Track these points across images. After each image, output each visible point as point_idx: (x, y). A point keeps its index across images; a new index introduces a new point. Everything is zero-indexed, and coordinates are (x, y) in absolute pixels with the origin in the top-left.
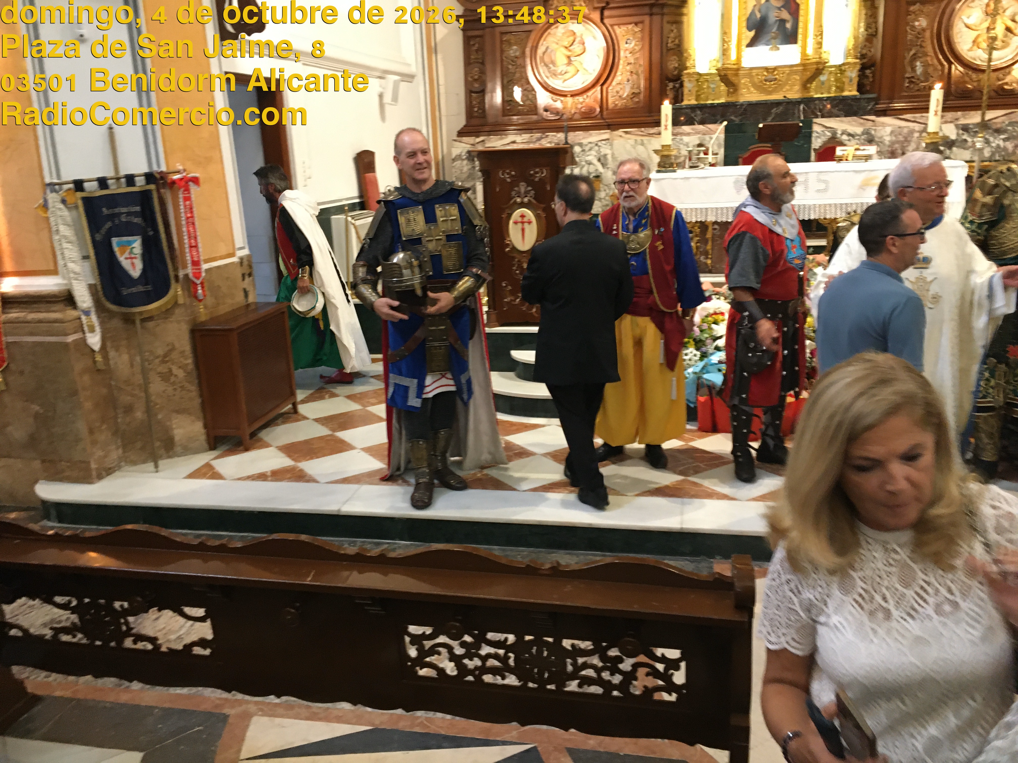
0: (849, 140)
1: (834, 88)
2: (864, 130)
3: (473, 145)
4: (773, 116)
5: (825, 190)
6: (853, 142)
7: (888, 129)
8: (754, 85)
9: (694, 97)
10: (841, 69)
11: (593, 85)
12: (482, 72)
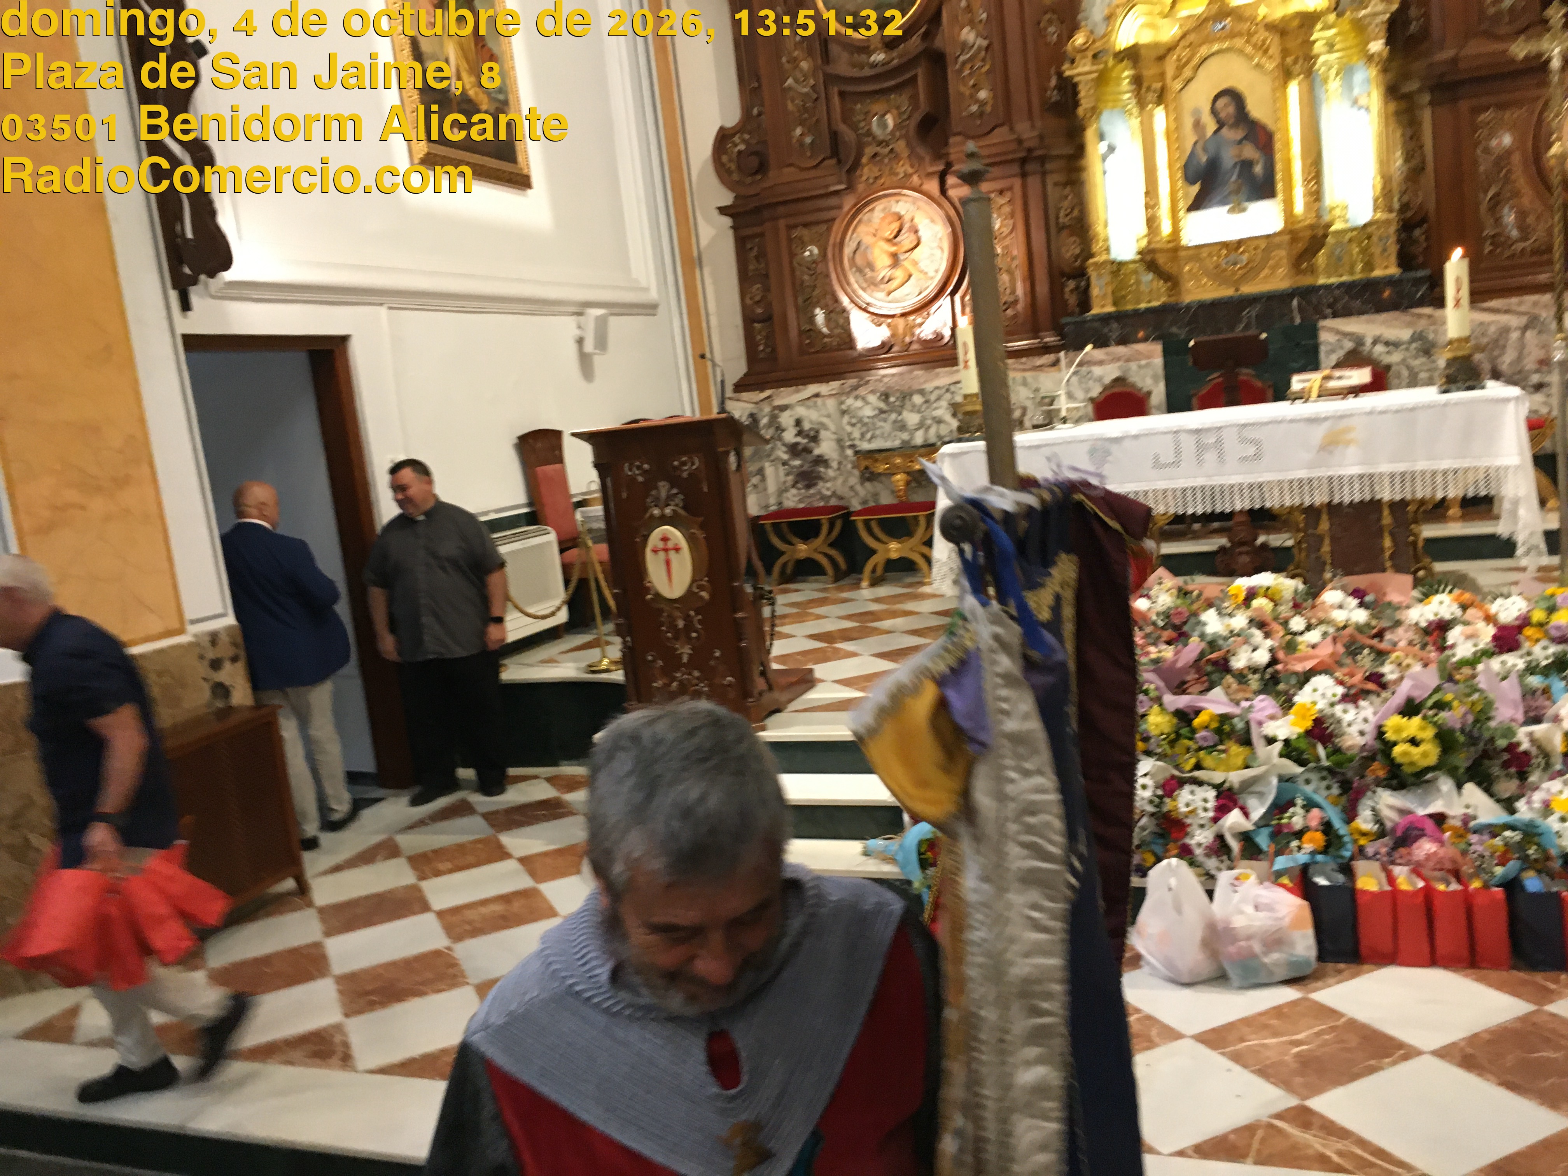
1: (1359, 266)
3: (756, 403)
4: (1245, 321)
5: (1257, 456)
8: (1207, 273)
10: (1366, 231)
11: (937, 295)
12: (767, 289)
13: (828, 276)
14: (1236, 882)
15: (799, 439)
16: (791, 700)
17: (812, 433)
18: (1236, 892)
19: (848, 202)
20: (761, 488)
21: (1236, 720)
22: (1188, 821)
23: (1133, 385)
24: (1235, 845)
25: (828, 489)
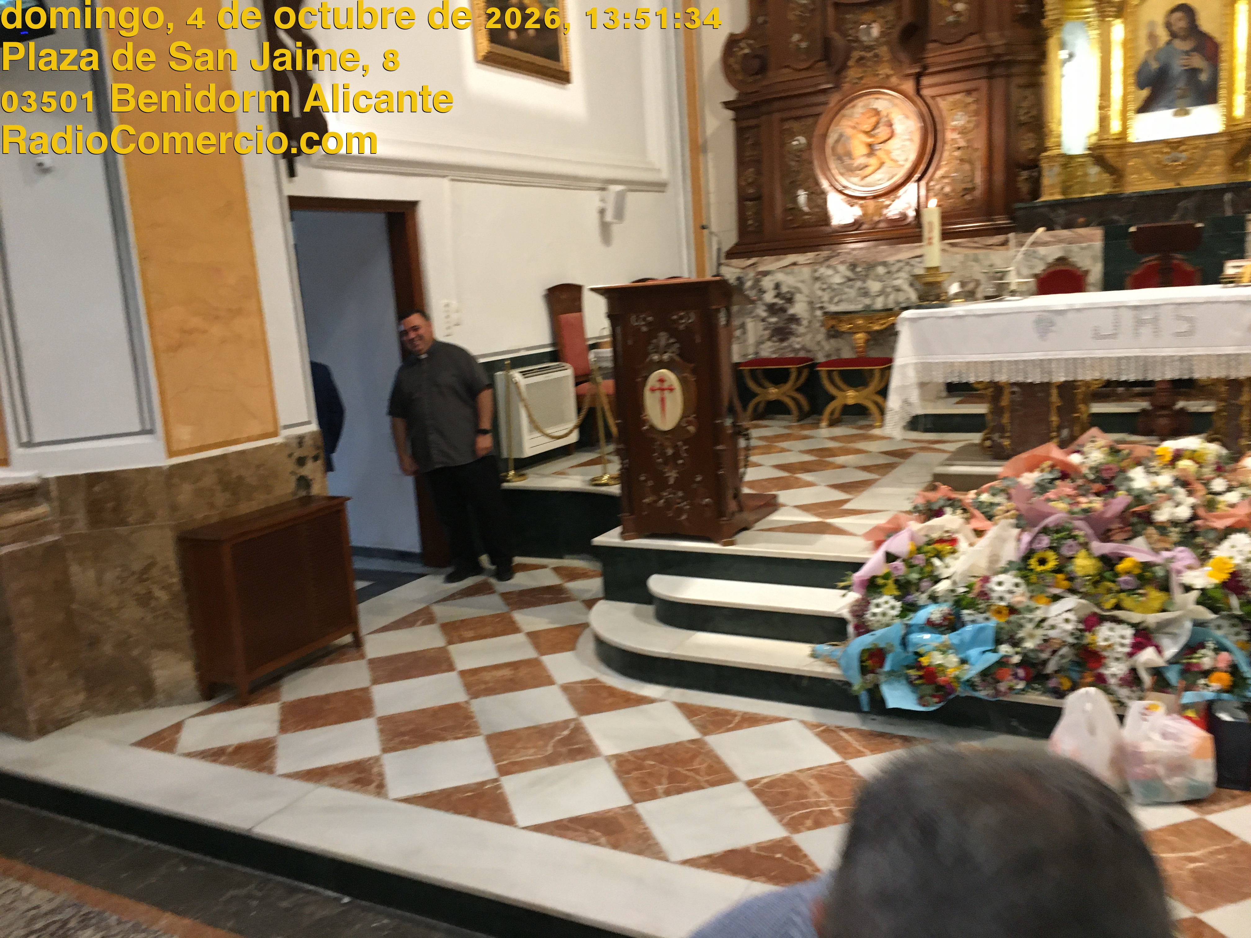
3: (743, 268)
8: (1150, 168)
9: (1059, 190)
11: (905, 181)
12: (759, 173)
13: (811, 162)
14: (1146, 712)
15: (776, 300)
16: (757, 520)
17: (788, 296)
18: (1145, 720)
19: (834, 99)
20: (743, 341)
21: (1157, 568)
22: (1105, 654)
23: (1073, 265)
24: (1147, 679)
25: (798, 343)
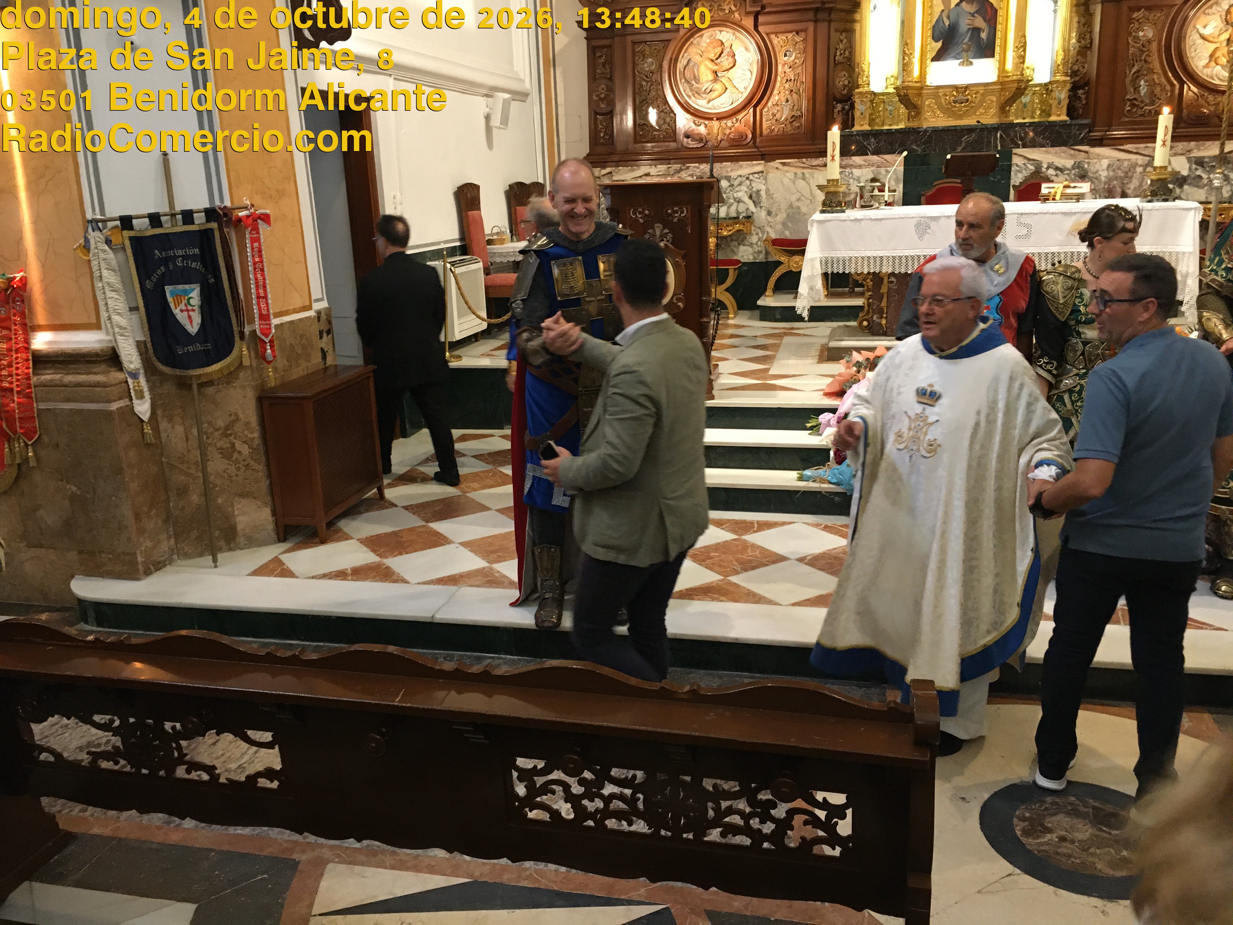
0: (1057, 175)
1: (1038, 112)
2: (1075, 163)
4: (963, 145)
5: (1027, 236)
6: (1062, 177)
7: (1105, 163)
8: (940, 107)
9: (867, 122)
10: (1047, 87)
11: (744, 107)
12: (610, 89)
13: (661, 84)
